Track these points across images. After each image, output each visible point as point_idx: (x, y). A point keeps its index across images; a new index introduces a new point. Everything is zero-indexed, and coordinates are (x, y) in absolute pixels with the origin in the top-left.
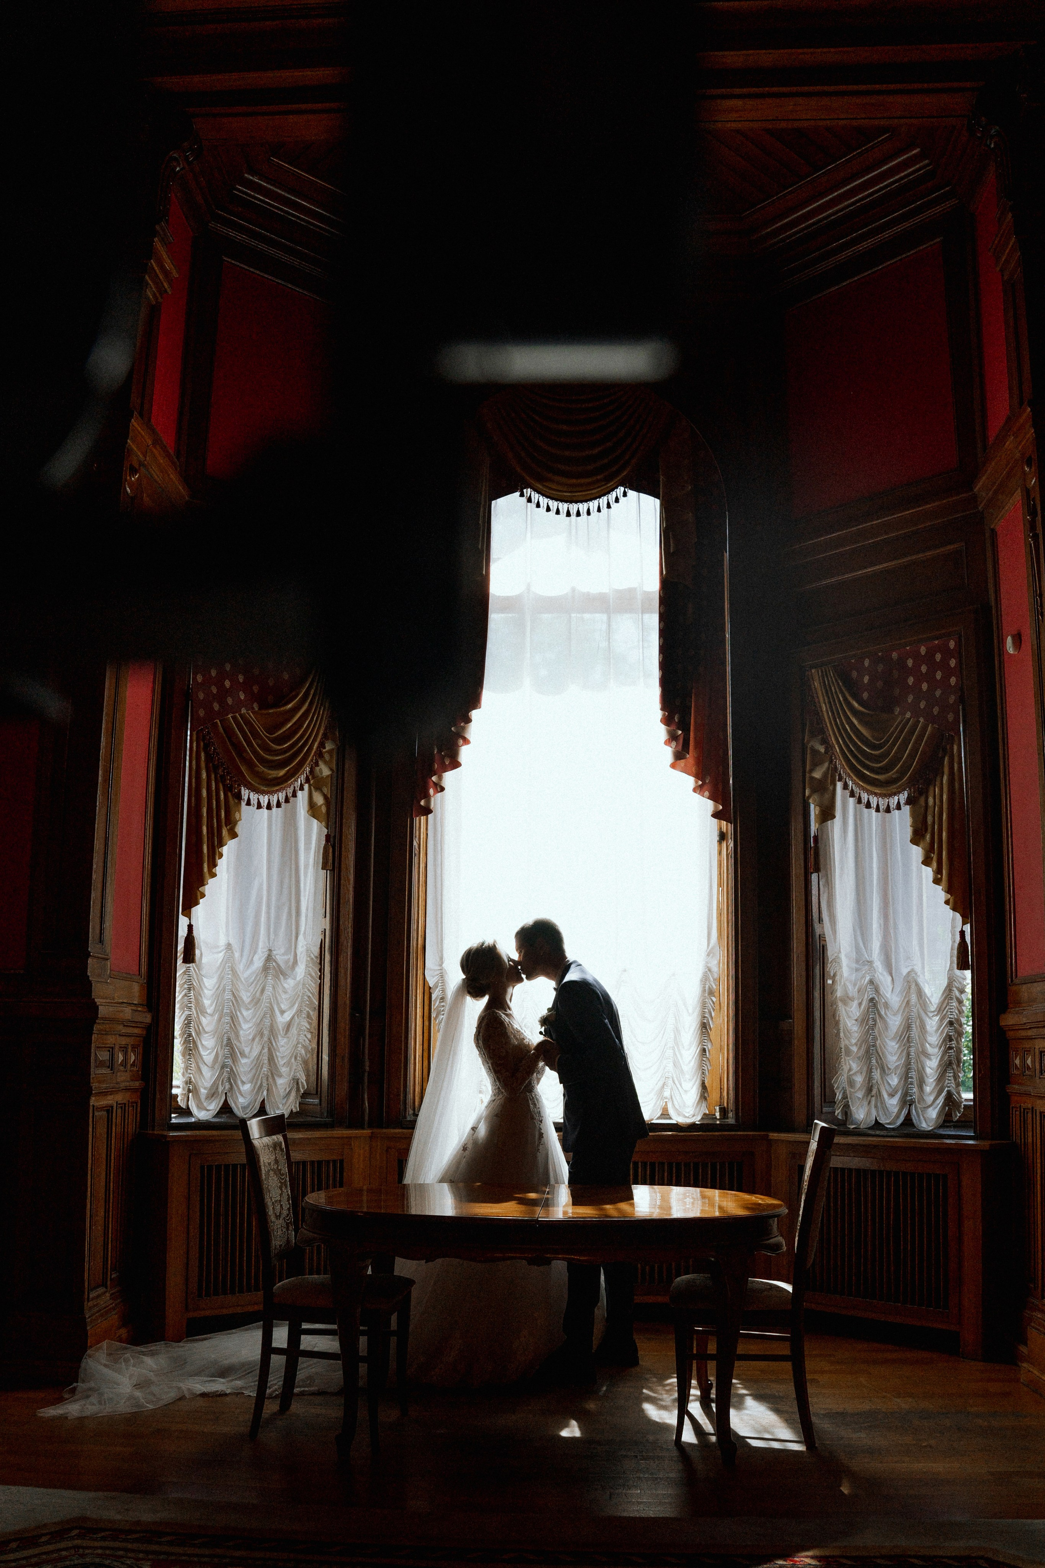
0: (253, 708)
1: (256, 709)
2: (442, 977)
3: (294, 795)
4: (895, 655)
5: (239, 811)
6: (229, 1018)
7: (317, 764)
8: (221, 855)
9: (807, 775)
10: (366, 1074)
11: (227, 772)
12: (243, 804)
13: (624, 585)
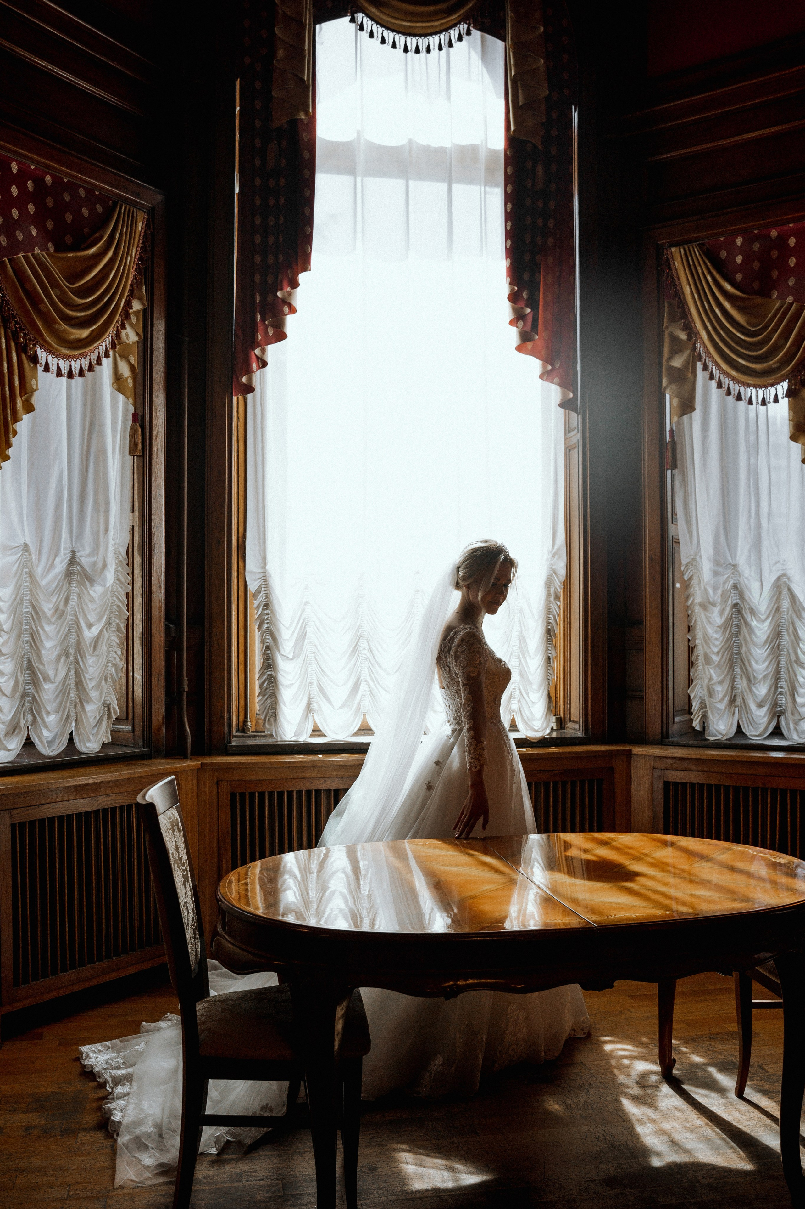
0: (48, 250)
1: (52, 250)
2: (265, 580)
3: (99, 362)
4: (774, 233)
5: (36, 379)
6: (28, 635)
7: (124, 328)
8: (15, 433)
9: (665, 363)
10: (185, 694)
11: (19, 327)
12: (40, 369)
13: (465, 141)
